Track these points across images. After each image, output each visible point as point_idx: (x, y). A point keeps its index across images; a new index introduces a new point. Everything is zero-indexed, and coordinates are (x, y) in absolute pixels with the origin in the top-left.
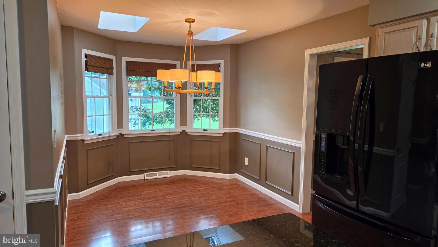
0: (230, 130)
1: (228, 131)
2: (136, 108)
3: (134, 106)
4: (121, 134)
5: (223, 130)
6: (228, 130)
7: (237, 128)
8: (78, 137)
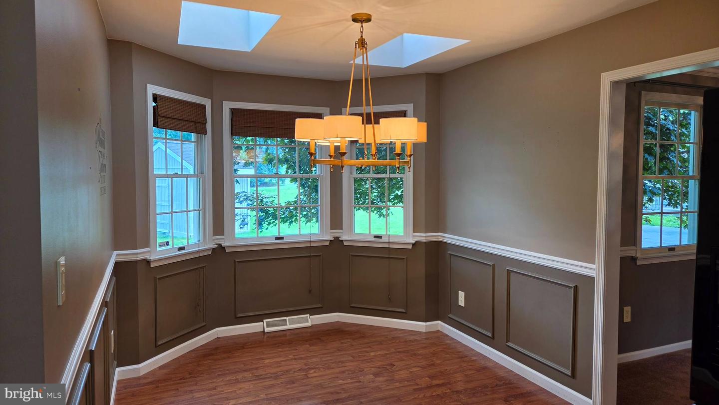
0: (426, 237)
1: (423, 240)
2: (245, 195)
3: (241, 192)
4: (220, 246)
5: (413, 236)
6: (422, 237)
7: (439, 234)
8: (139, 256)
